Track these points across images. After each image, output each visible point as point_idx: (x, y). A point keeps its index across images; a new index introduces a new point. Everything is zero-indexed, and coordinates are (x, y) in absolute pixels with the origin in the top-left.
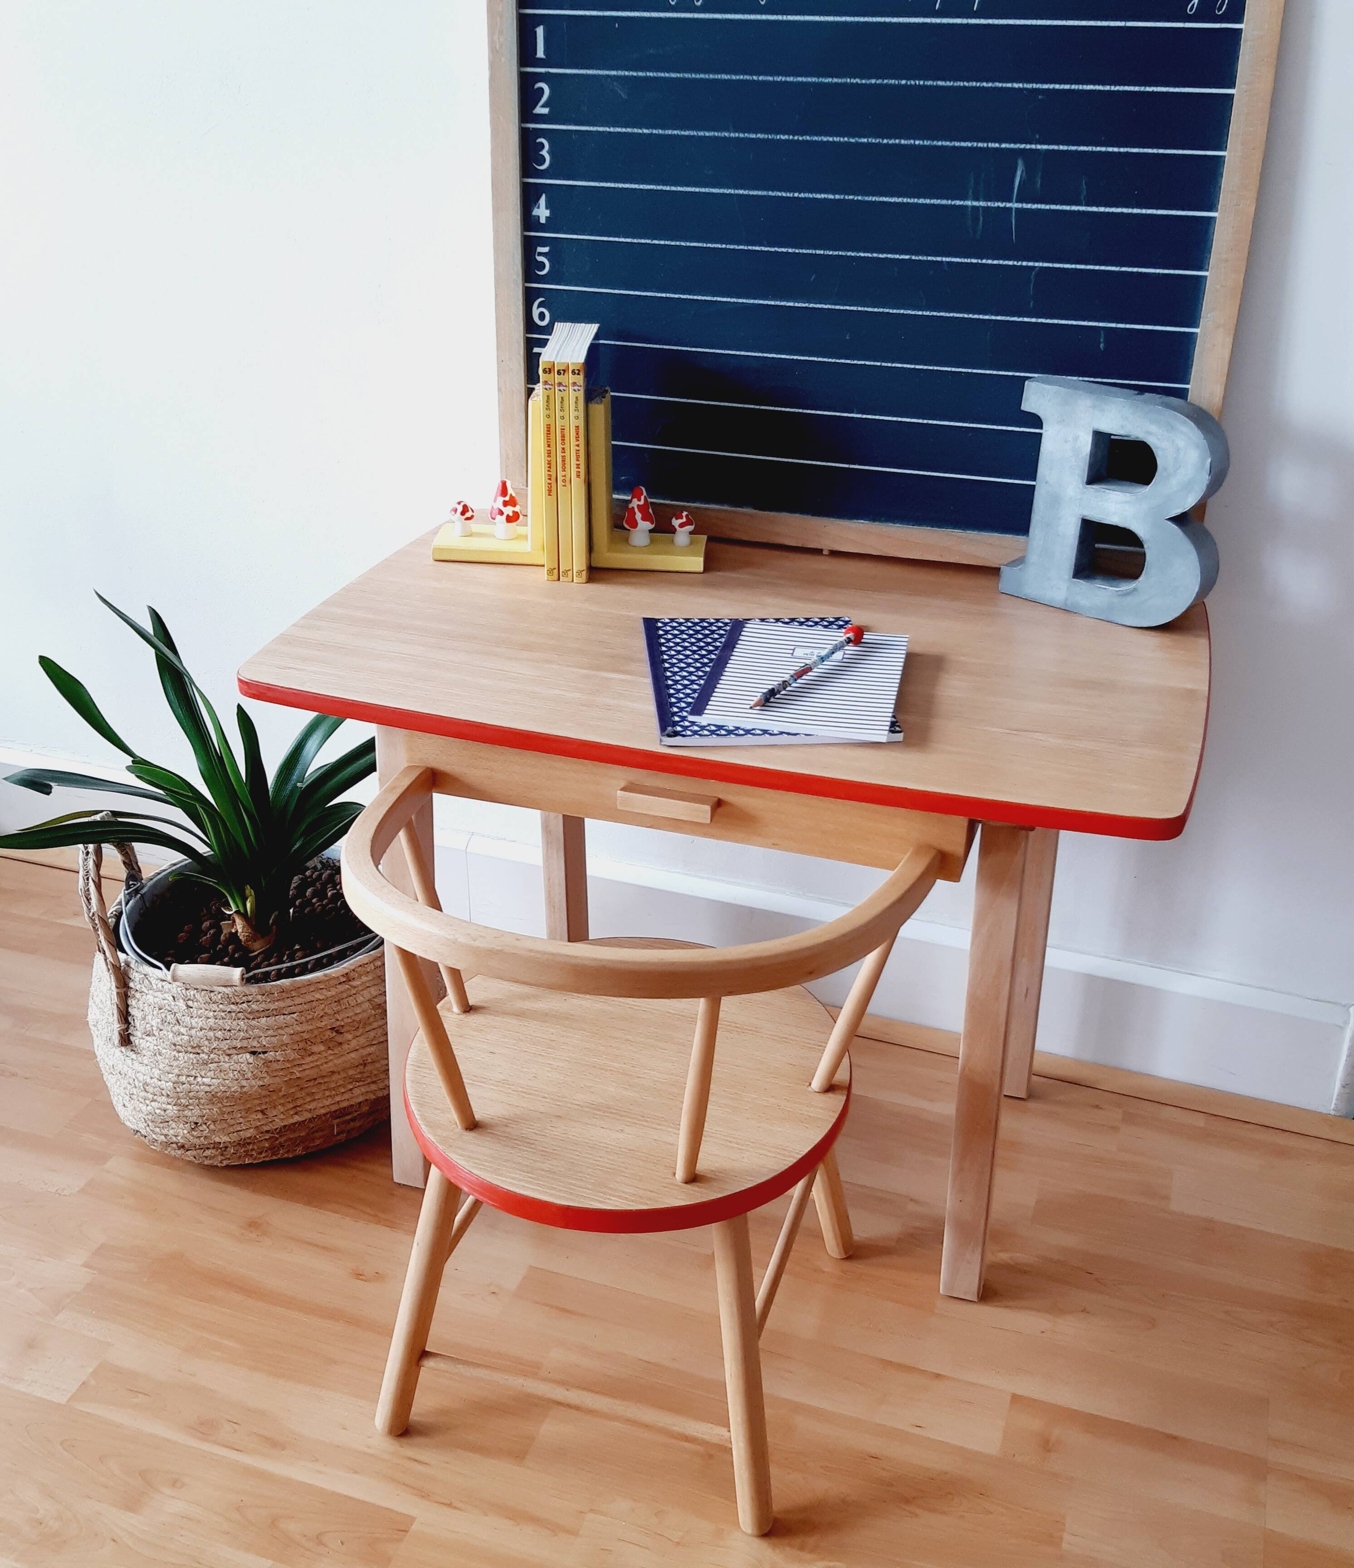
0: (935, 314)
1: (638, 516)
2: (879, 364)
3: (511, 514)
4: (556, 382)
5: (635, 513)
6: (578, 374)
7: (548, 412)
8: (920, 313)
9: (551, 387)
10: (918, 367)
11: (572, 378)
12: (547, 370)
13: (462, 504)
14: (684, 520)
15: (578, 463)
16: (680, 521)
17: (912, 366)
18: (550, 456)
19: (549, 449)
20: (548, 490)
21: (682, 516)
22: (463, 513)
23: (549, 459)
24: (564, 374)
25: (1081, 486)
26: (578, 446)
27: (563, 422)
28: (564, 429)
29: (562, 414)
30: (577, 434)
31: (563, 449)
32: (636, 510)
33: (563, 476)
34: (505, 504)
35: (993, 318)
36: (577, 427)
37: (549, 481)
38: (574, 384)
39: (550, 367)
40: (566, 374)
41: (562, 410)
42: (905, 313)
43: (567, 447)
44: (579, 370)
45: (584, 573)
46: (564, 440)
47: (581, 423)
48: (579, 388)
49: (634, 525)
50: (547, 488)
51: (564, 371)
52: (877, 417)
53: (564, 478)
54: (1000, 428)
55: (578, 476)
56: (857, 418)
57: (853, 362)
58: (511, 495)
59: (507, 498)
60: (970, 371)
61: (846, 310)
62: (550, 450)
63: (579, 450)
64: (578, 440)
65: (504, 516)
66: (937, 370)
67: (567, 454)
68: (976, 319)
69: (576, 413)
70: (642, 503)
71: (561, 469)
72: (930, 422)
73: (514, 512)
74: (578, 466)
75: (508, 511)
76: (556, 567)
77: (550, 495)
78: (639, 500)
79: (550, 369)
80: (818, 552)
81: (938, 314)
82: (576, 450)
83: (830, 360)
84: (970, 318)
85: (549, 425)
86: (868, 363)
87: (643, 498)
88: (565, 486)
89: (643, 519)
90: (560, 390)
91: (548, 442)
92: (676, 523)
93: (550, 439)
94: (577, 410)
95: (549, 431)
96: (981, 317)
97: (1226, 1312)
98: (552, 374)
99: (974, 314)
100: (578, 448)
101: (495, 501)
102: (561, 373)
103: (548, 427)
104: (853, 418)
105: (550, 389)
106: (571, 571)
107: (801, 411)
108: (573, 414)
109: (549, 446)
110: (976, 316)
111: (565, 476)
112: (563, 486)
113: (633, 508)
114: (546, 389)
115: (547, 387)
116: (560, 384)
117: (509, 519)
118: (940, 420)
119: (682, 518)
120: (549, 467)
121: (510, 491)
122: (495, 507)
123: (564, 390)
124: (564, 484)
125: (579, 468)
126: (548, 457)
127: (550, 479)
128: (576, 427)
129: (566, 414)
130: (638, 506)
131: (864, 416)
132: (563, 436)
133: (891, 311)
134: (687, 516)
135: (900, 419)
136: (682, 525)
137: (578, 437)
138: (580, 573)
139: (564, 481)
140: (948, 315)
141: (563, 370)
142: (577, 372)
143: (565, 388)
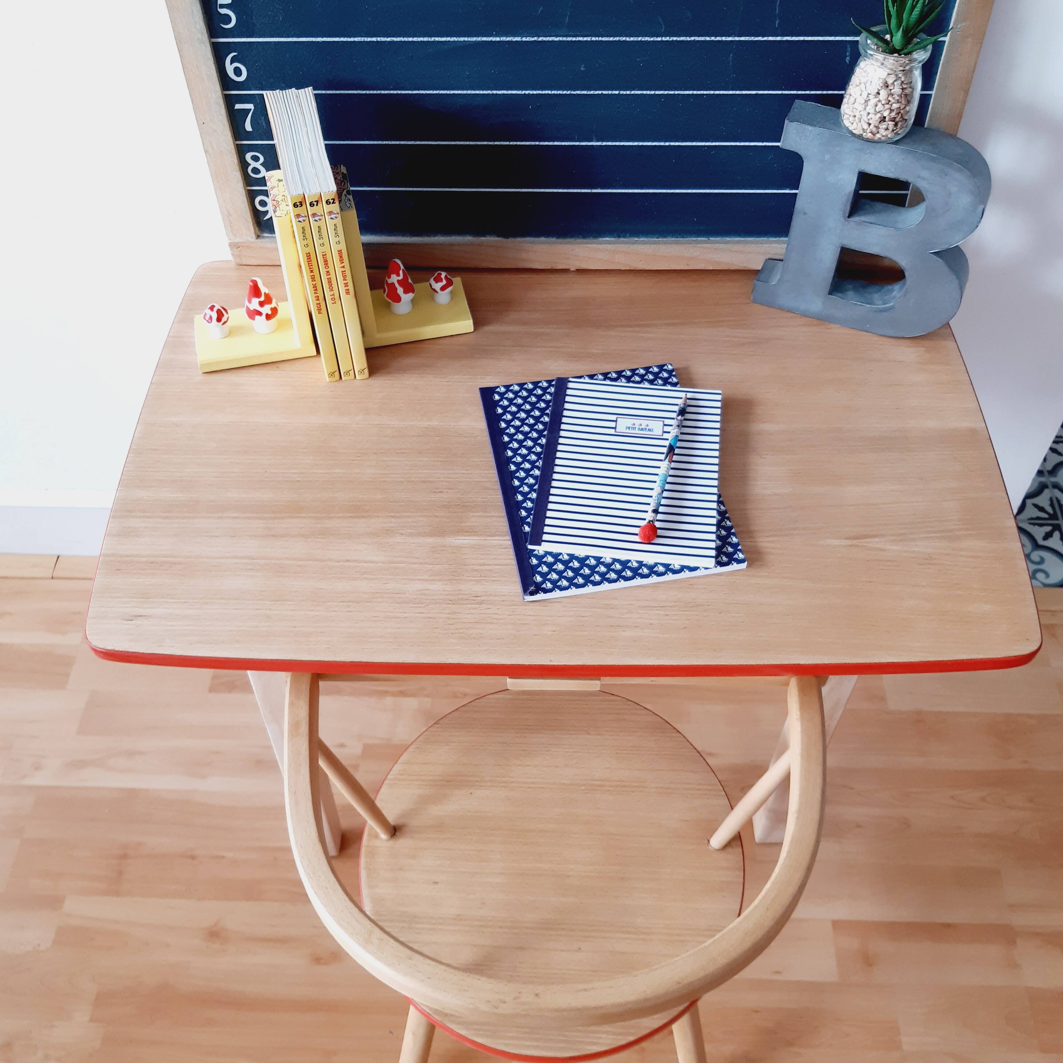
0: (675, 39)
1: (400, 290)
2: (617, 92)
3: (270, 313)
4: (309, 215)
5: (396, 289)
6: (333, 203)
7: (305, 242)
8: (659, 39)
9: (305, 219)
10: (657, 92)
11: (327, 208)
12: (298, 204)
13: (215, 309)
14: (444, 282)
15: (346, 282)
16: (440, 285)
17: (653, 92)
18: (315, 281)
19: (312, 274)
20: (318, 310)
21: (442, 279)
22: (219, 320)
23: (314, 283)
24: (317, 205)
25: (842, 219)
26: (343, 267)
27: (323, 249)
28: (326, 255)
29: (321, 241)
30: (341, 257)
31: (328, 272)
32: (397, 285)
33: (331, 295)
34: (262, 304)
35: (737, 39)
36: (340, 252)
37: (318, 302)
38: (330, 213)
39: (300, 201)
40: (320, 204)
41: (321, 237)
42: (643, 40)
43: (331, 269)
44: (334, 199)
45: (366, 371)
46: (327, 264)
47: (343, 247)
48: (337, 216)
49: (398, 299)
50: (317, 308)
51: (317, 202)
52: (617, 144)
53: (333, 297)
54: (742, 144)
55: (348, 292)
56: (597, 146)
57: (589, 93)
58: (265, 293)
59: (262, 299)
60: (712, 92)
61: (580, 41)
62: (314, 275)
63: (345, 271)
64: (343, 263)
65: (264, 316)
66: (679, 94)
67: (332, 276)
68: (719, 41)
69: (337, 239)
70: (401, 277)
71: (329, 290)
72: (672, 144)
73: (272, 309)
74: (346, 285)
75: (266, 309)
76: (337, 369)
77: (321, 313)
78: (398, 275)
79: (301, 202)
80: (565, 271)
81: (678, 39)
82: (342, 272)
83: (565, 92)
84: (713, 41)
85: (309, 253)
86: (604, 92)
87: (401, 272)
88: (335, 303)
89: (406, 292)
90: (316, 221)
91: (310, 268)
92: (438, 286)
93: (312, 265)
94: (337, 235)
95: (310, 258)
96: (724, 39)
97: (952, 797)
98: (304, 206)
99: (716, 36)
100: (343, 269)
101: (250, 301)
102: (314, 205)
103: (308, 256)
104: (592, 146)
105: (304, 221)
106: (353, 371)
107: (537, 143)
108: (333, 240)
109: (312, 271)
110: (718, 39)
111: (333, 295)
112: (333, 303)
113: (393, 284)
114: (299, 221)
115: (301, 219)
116: (314, 215)
117: (268, 317)
118: (682, 142)
119: (441, 281)
120: (314, 290)
121: (264, 290)
122: (252, 309)
123: (320, 220)
124: (334, 302)
125: (348, 286)
126: (312, 281)
127: (318, 300)
128: (338, 251)
129: (326, 240)
130: (398, 281)
131: (604, 144)
132: (326, 262)
133: (628, 39)
134: (446, 277)
135: (641, 144)
136: (443, 289)
137: (343, 260)
138: (362, 371)
139: (333, 299)
140: (688, 39)
141: (315, 201)
142: (332, 201)
143: (321, 217)
